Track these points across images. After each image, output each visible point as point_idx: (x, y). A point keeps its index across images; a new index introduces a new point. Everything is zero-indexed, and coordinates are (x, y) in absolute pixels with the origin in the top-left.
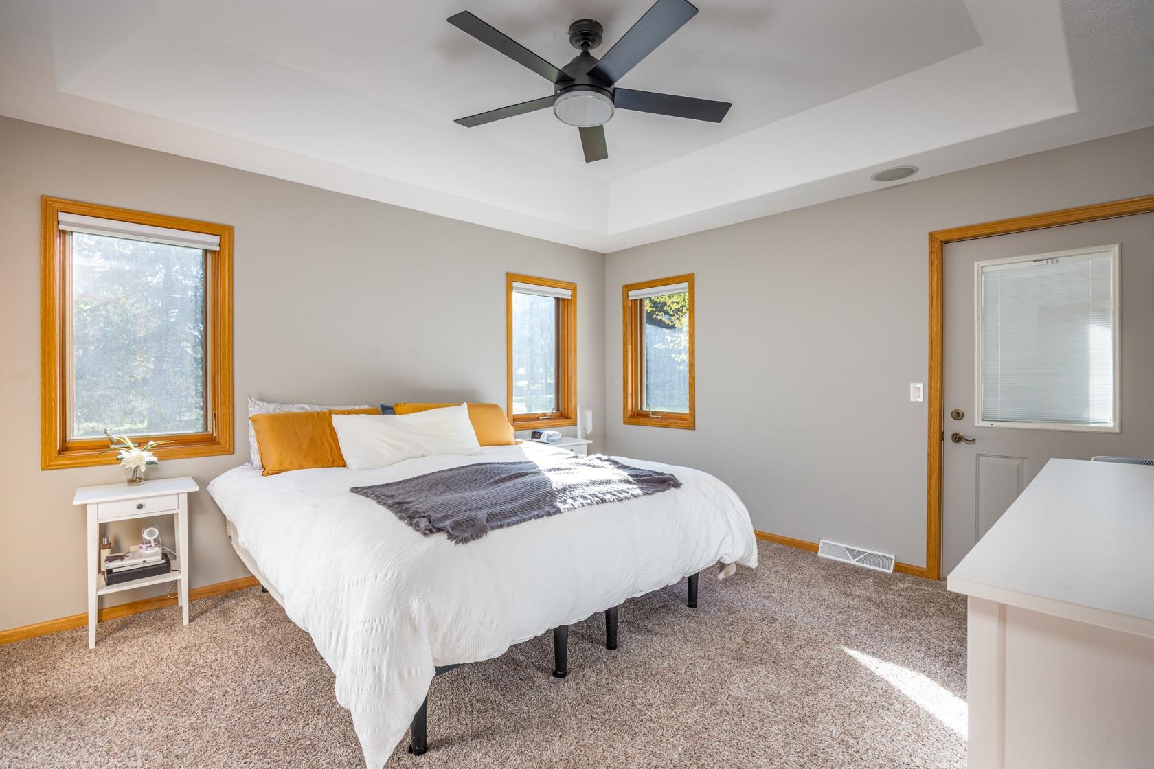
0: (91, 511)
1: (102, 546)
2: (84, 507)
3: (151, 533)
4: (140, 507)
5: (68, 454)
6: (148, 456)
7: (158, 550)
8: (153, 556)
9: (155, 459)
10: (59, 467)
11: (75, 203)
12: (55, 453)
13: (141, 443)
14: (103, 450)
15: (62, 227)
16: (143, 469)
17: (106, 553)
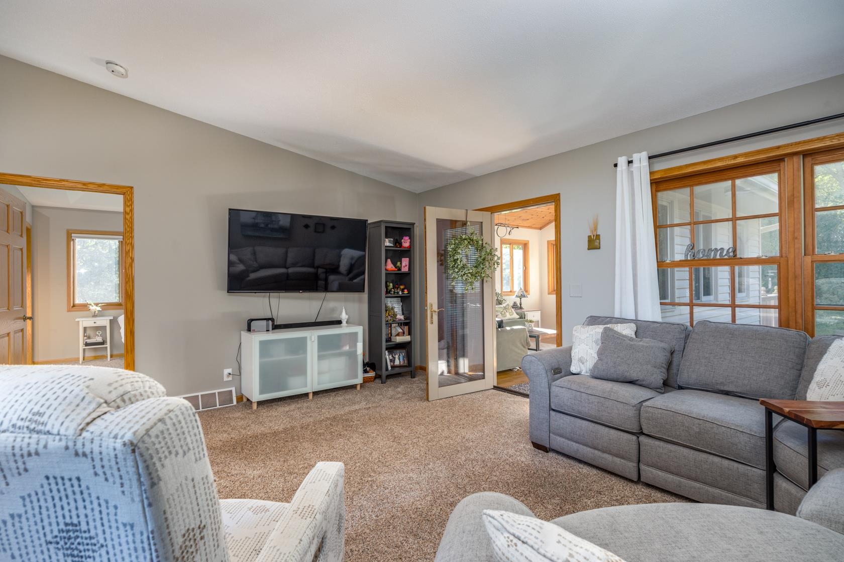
0: (81, 323)
1: (84, 336)
2: (79, 321)
3: (99, 333)
4: (95, 323)
5: (74, 308)
6: (99, 309)
7: (101, 338)
8: (99, 339)
9: (101, 310)
10: (72, 311)
11: (76, 230)
12: (71, 307)
13: (97, 305)
14: (85, 307)
15: (73, 238)
16: (97, 312)
17: (85, 338)
